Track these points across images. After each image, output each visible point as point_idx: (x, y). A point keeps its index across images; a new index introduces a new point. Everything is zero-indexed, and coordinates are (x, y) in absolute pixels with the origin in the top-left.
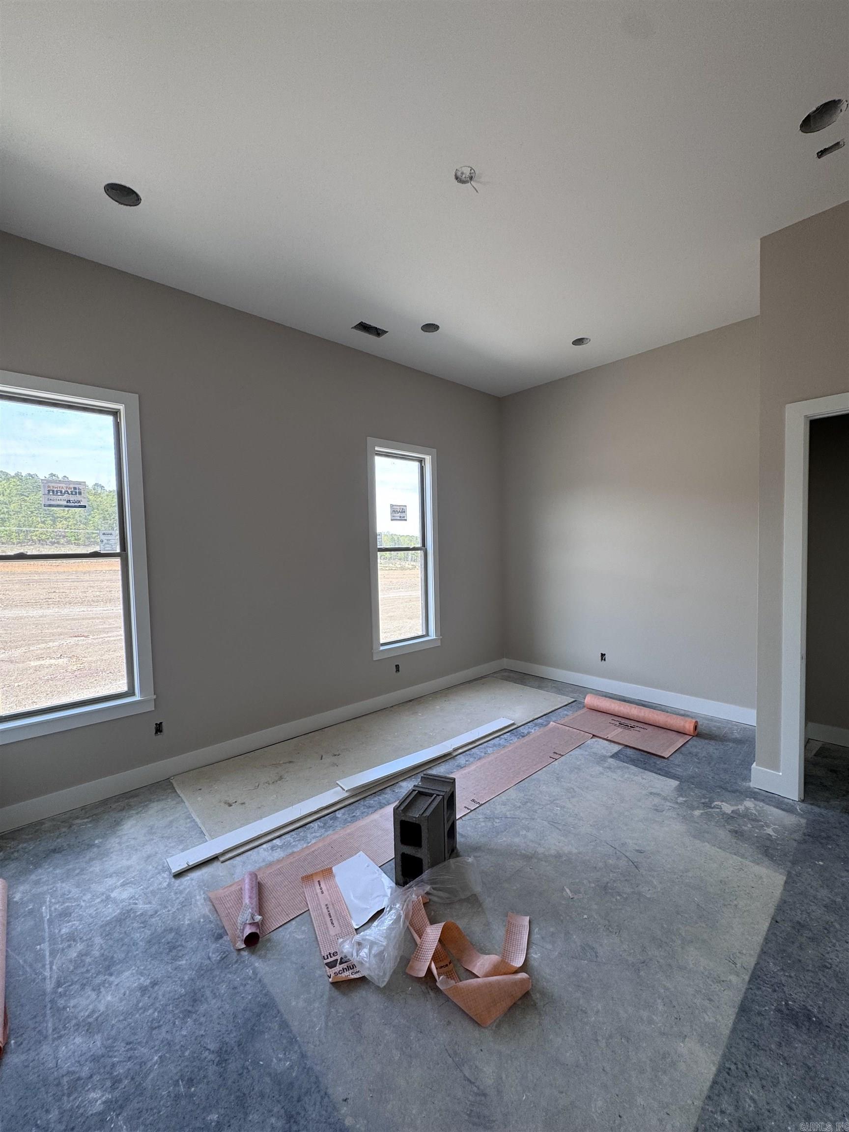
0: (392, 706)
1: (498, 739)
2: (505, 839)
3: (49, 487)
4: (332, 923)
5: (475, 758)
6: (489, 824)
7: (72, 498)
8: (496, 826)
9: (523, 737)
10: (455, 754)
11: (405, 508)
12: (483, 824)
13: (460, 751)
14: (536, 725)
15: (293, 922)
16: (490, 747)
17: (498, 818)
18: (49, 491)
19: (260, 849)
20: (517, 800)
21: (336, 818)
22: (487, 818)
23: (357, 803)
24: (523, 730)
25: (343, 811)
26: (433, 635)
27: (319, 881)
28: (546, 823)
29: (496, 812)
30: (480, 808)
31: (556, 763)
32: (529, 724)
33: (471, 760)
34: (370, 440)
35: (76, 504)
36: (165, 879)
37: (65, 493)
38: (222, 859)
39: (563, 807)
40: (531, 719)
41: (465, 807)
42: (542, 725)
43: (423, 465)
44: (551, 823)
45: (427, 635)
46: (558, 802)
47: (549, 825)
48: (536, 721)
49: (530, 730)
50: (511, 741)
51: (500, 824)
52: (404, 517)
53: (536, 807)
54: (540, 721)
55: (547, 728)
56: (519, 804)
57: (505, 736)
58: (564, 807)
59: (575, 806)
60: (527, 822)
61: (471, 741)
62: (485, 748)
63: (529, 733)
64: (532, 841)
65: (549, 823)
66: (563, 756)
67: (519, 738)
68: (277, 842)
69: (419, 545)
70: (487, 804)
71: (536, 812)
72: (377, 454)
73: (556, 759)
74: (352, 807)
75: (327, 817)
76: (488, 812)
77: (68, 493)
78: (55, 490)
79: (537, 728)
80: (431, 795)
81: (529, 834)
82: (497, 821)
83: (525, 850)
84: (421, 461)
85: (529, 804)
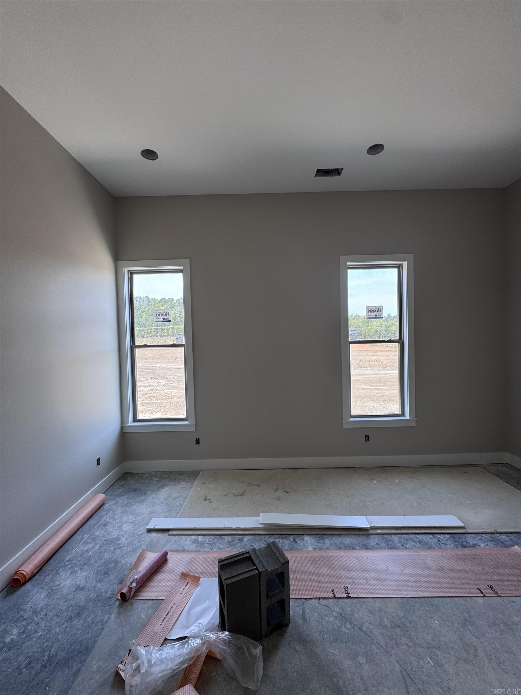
0: (360, 468)
1: (431, 536)
2: (336, 652)
3: (157, 312)
4: (163, 621)
5: (388, 545)
6: (338, 624)
7: (165, 317)
8: (342, 631)
9: (464, 546)
10: (371, 532)
11: (381, 308)
12: (332, 619)
13: (379, 531)
14: (493, 540)
15: (151, 602)
16: (414, 541)
17: (351, 623)
18: (156, 314)
19: (189, 538)
20: (390, 617)
21: (241, 540)
22: (343, 617)
23: (264, 536)
24: (471, 540)
25: (250, 537)
26: (407, 417)
27: (188, 582)
28: (398, 668)
29: (356, 615)
30: (345, 600)
31: (481, 600)
32: (484, 535)
33: (383, 545)
34: (342, 258)
35: (167, 320)
36: (143, 530)
37: (163, 315)
38: (170, 533)
39: (438, 664)
40: (492, 531)
41: (333, 591)
42: (503, 544)
43: (401, 270)
44: (405, 673)
45: (403, 414)
46: (438, 652)
47: (399, 674)
48: (498, 535)
49: (480, 543)
50: (444, 545)
51: (348, 631)
52: (380, 315)
53: (404, 640)
54: (503, 537)
55: (506, 551)
56: (387, 622)
57: (442, 537)
58: (441, 666)
59: (457, 674)
60: (378, 651)
61: (397, 526)
62: (407, 540)
63: (475, 546)
64: (362, 679)
65: (401, 672)
66: (498, 596)
67: (456, 546)
68: (200, 538)
69: (397, 338)
70: (355, 600)
71: (398, 645)
72: (349, 268)
73: (484, 596)
74: (258, 538)
75: (237, 537)
76: (349, 609)
77: (164, 315)
78: (159, 313)
79: (491, 545)
80: (255, 565)
81: (366, 667)
82: (348, 626)
83: (344, 683)
84: (399, 267)
85: (399, 629)
